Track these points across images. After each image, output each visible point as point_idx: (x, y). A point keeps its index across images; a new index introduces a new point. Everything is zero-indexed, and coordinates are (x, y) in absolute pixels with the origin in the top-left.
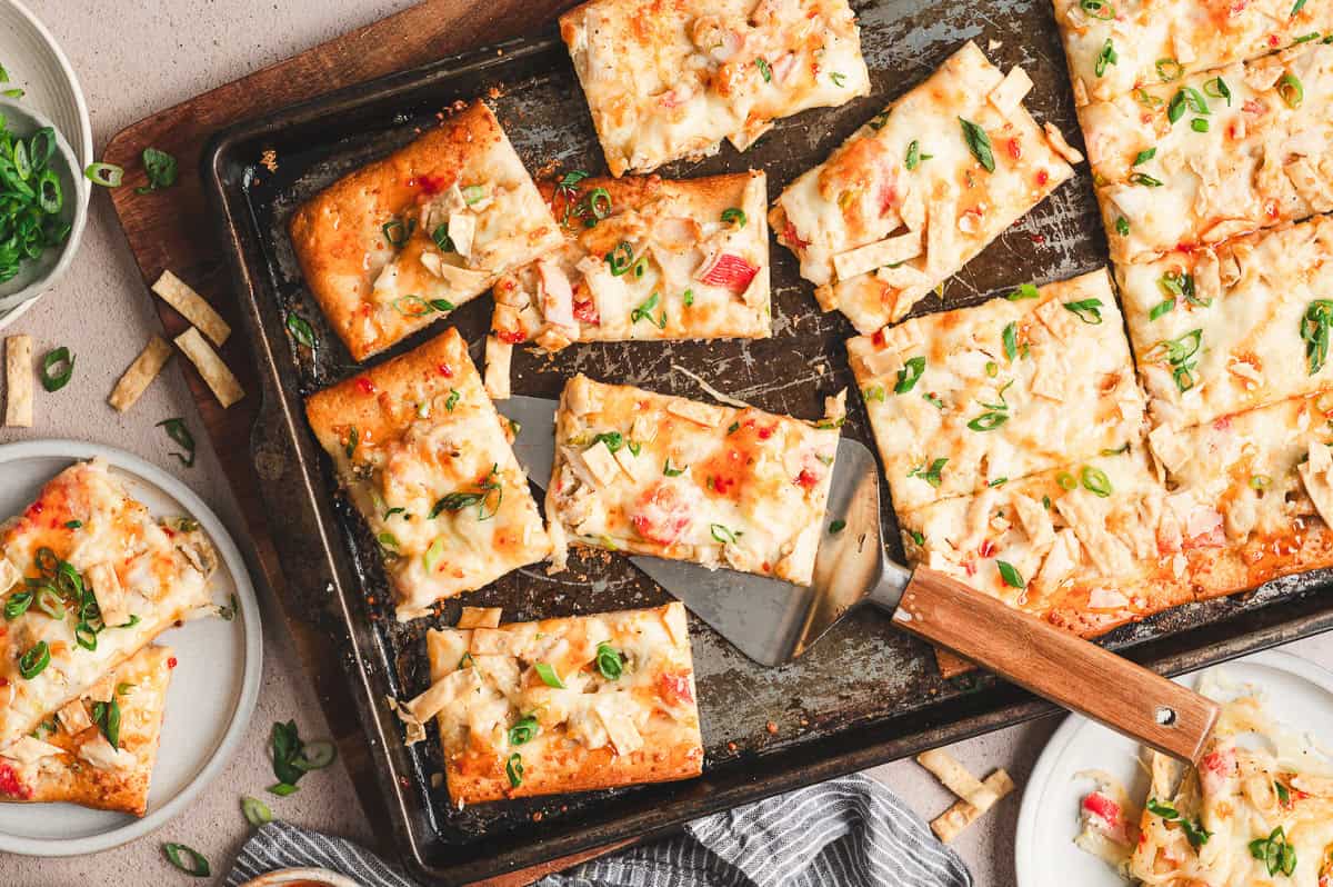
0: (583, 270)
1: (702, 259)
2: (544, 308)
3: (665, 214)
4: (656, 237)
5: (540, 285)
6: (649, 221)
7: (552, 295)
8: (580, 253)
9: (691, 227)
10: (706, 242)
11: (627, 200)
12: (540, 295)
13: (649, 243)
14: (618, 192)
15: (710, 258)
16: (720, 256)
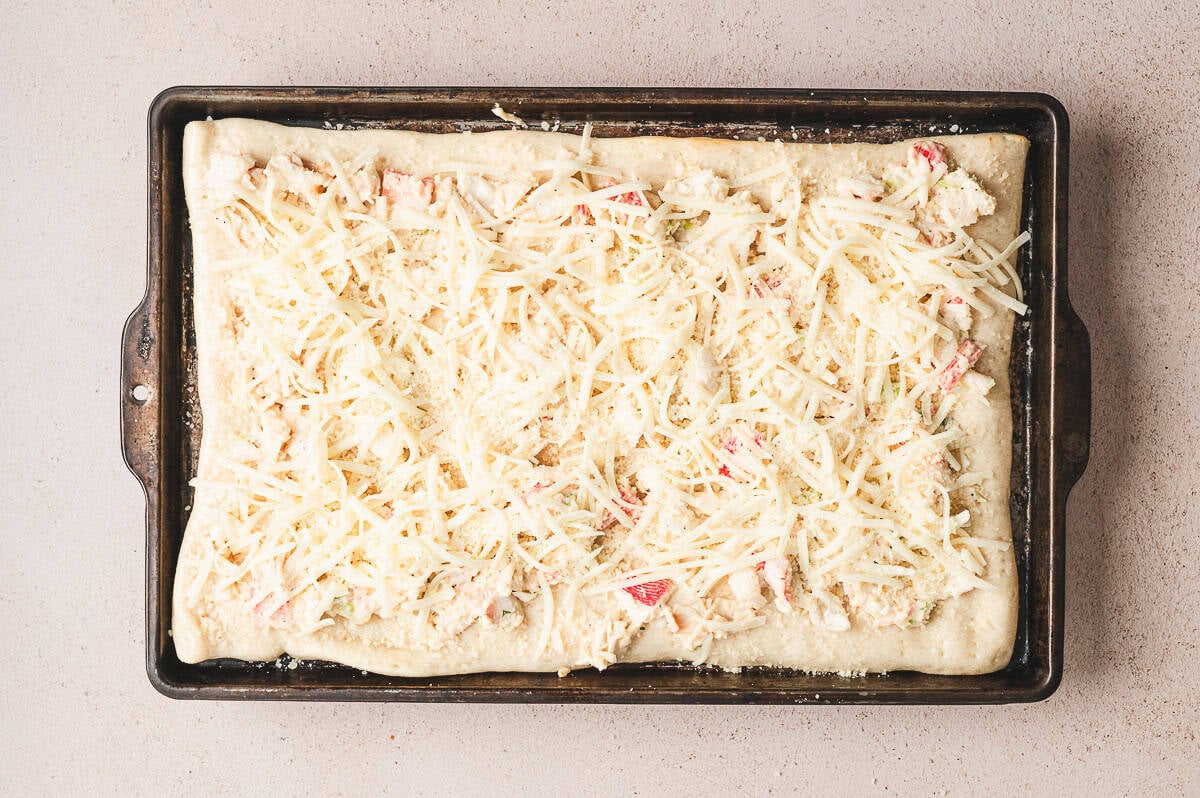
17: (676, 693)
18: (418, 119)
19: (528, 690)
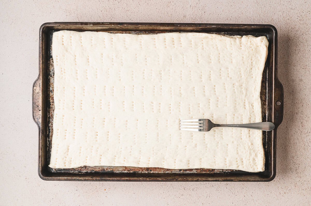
17: (141, 26)
18: (207, 173)
19: (179, 26)
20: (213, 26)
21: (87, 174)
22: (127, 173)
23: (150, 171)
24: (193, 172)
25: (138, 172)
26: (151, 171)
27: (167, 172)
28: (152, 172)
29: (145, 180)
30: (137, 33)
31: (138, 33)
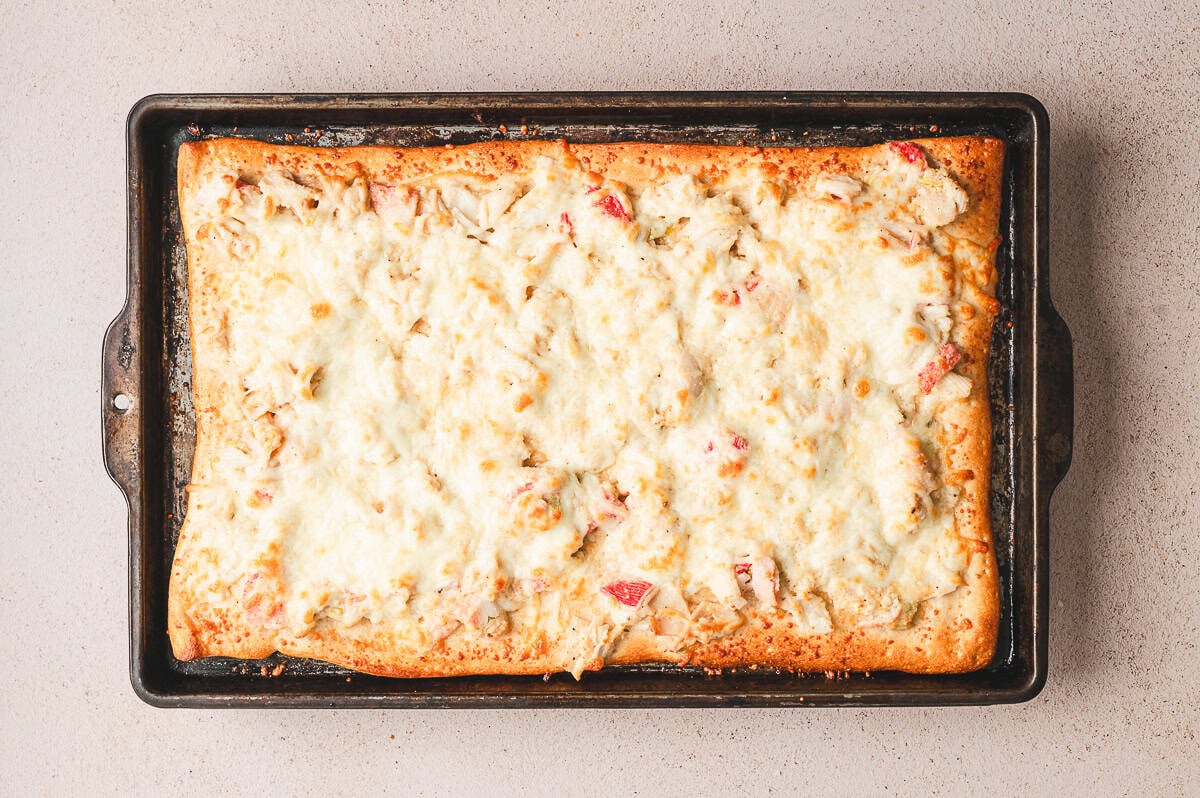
0: (742, 598)
1: (650, 603)
2: (775, 571)
3: (677, 639)
4: (685, 621)
5: (777, 588)
6: (690, 635)
7: (768, 580)
8: (744, 612)
9: (658, 630)
10: (647, 616)
11: (705, 650)
12: (778, 580)
13: (691, 617)
14: (711, 655)
15: (645, 604)
16: (639, 605)
17: (660, 697)
18: (397, 125)
19: (512, 695)
20: (379, 698)
21: (863, 118)
22: (707, 123)
23: (617, 132)
24: (451, 129)
25: (662, 129)
26: (614, 133)
27: (553, 128)
28: (611, 128)
29: (636, 96)
30: (674, 667)
31: (670, 668)
